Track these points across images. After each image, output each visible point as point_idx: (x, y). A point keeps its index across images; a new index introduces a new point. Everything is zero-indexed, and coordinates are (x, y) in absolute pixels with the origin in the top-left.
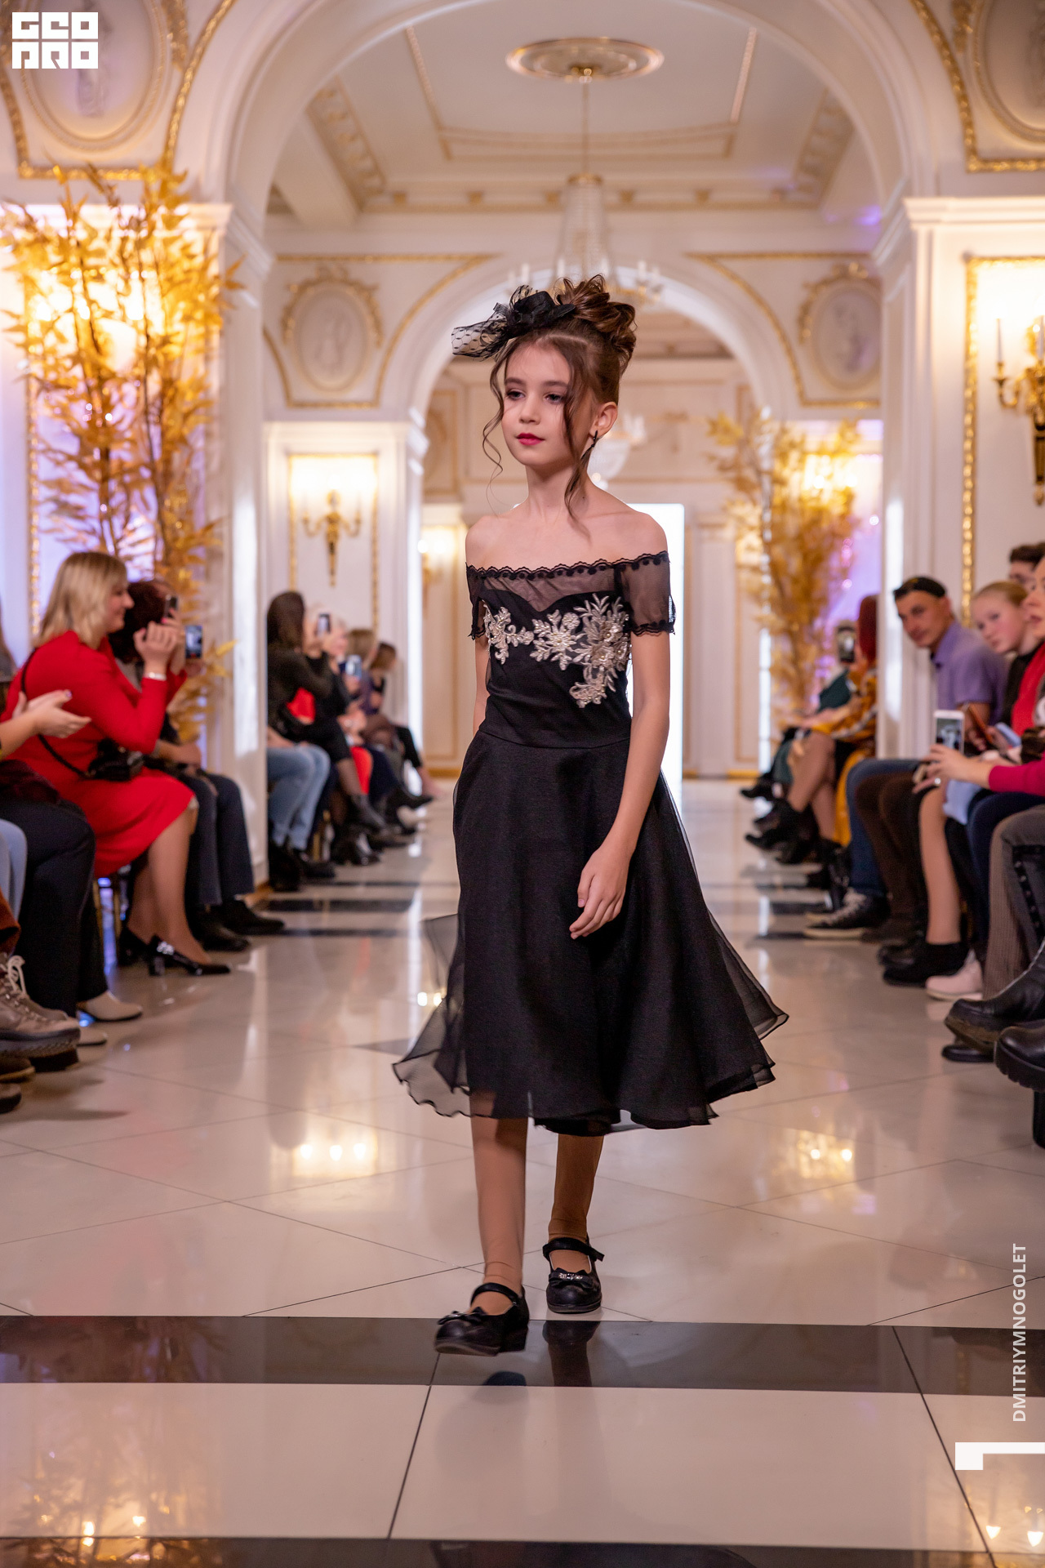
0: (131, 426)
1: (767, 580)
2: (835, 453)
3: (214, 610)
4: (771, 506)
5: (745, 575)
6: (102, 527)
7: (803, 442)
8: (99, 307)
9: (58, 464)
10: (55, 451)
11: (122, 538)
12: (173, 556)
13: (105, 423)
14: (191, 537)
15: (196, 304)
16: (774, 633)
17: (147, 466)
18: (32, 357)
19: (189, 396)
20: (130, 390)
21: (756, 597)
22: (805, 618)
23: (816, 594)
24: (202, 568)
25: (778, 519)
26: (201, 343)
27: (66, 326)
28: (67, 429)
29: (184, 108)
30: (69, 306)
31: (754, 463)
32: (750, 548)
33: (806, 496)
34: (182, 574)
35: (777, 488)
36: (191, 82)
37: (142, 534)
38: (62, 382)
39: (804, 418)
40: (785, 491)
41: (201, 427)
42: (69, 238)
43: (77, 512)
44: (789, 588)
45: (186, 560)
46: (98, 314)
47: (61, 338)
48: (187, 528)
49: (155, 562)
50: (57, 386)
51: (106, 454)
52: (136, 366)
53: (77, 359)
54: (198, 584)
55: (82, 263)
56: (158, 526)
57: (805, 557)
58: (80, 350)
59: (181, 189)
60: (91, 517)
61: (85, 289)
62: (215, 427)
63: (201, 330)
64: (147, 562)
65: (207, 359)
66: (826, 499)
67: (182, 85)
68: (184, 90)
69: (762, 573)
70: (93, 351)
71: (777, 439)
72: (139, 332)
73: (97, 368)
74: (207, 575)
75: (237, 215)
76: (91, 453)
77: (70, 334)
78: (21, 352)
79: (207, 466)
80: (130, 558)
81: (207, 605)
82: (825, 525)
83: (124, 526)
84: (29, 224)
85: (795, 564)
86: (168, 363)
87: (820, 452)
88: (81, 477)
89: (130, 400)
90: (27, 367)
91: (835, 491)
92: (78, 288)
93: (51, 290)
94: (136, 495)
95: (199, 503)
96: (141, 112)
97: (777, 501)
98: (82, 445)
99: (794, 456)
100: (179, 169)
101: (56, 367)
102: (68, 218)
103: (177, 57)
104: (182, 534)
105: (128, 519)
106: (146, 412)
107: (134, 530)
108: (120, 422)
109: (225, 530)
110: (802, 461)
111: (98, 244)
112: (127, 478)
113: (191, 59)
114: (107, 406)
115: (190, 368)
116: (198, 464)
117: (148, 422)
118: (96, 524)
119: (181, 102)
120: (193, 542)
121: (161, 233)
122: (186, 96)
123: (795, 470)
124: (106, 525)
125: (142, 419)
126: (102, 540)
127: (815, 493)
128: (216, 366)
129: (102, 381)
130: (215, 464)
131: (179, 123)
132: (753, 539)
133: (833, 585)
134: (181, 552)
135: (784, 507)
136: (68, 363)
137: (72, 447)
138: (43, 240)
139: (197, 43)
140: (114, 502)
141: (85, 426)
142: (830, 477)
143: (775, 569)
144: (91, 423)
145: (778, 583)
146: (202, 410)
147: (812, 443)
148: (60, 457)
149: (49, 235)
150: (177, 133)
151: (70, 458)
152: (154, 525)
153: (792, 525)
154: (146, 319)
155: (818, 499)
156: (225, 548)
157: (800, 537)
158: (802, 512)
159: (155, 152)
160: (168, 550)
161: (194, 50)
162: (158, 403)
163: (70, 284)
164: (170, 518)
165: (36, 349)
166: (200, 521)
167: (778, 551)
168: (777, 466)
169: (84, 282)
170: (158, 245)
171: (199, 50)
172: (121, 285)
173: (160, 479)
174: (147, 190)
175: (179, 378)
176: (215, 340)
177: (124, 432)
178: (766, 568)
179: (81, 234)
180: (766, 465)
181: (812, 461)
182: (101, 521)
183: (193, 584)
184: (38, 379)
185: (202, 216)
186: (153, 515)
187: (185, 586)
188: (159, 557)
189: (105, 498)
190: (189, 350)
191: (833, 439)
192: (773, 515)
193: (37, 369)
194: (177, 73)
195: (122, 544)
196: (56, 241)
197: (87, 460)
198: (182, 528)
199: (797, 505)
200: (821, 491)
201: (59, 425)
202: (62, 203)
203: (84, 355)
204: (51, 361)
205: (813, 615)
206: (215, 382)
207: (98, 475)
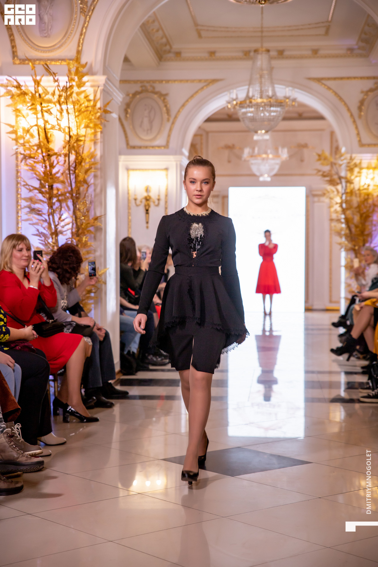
0: (62, 174)
1: (344, 226)
2: (375, 168)
3: (98, 254)
4: (346, 193)
5: (334, 224)
6: (49, 218)
7: (360, 163)
8: (49, 124)
9: (30, 191)
10: (29, 186)
11: (58, 225)
12: (80, 231)
13: (51, 174)
14: (89, 223)
15: (91, 120)
16: (347, 250)
17: (69, 193)
18: (19, 144)
19: (87, 160)
20: (62, 159)
21: (339, 234)
22: (361, 244)
23: (366, 232)
24: (93, 235)
25: (348, 198)
26: (93, 136)
27: (34, 131)
28: (34, 175)
29: (85, 33)
30: (35, 123)
31: (337, 173)
32: (336, 211)
33: (362, 188)
34: (84, 239)
35: (348, 185)
36: (88, 22)
37: (67, 221)
38: (32, 156)
39: (361, 152)
40: (352, 186)
41: (93, 174)
42: (36, 92)
43: (38, 212)
44: (353, 230)
45: (86, 233)
46: (48, 126)
47: (32, 136)
48: (86, 219)
49: (72, 233)
50: (30, 157)
51: (51, 187)
52: (64, 148)
53: (39, 146)
54: (91, 243)
55: (41, 104)
56: (74, 219)
57: (361, 216)
58: (40, 142)
59: (85, 70)
60: (44, 214)
61: (43, 116)
62: (99, 173)
63: (93, 131)
64: (69, 234)
65: (95, 143)
66: (371, 188)
67: (85, 23)
68: (86, 25)
69: (342, 223)
70: (46, 142)
71: (349, 163)
72: (66, 133)
73: (48, 150)
74: (95, 238)
75: (108, 79)
76: (45, 187)
77: (36, 134)
78: (14, 142)
79: (95, 190)
80: (61, 233)
81: (95, 251)
82: (370, 201)
83: (60, 218)
84: (19, 87)
85: (357, 219)
86: (79, 146)
87: (368, 168)
88: (40, 196)
89: (62, 163)
90: (17, 149)
91: (375, 186)
92: (40, 115)
93: (28, 115)
94: (64, 205)
95: (92, 208)
96: (67, 35)
97: (348, 191)
98: (41, 184)
99: (356, 170)
100: (83, 61)
101: (29, 149)
102: (35, 84)
103: (82, 11)
104: (84, 221)
105: (61, 215)
106: (69, 169)
107: (63, 220)
108: (57, 172)
109: (103, 219)
110: (359, 172)
111: (49, 97)
112: (60, 198)
113: (89, 11)
114: (52, 166)
115: (88, 148)
116: (91, 190)
117: (70, 174)
118: (47, 217)
119: (84, 30)
120: (89, 225)
121: (75, 89)
122: (86, 28)
123: (356, 177)
124: (51, 217)
125: (67, 172)
126: (50, 224)
127: (366, 187)
128: (99, 146)
129: (49, 156)
130: (98, 190)
131: (83, 40)
132: (337, 208)
133: (374, 229)
134: (83, 229)
135: (352, 193)
136: (36, 148)
137: (37, 184)
138: (24, 94)
139: (91, 5)
140: (54, 207)
141: (42, 174)
142: (373, 179)
143: (348, 221)
144: (44, 173)
145: (349, 227)
146: (93, 166)
147: (364, 164)
148: (32, 188)
149: (26, 91)
150: (82, 44)
151: (36, 188)
152: (72, 217)
153: (355, 201)
154: (69, 128)
155: (367, 189)
156: (103, 226)
157: (359, 207)
158: (360, 194)
159: (73, 53)
160: (78, 228)
161: (90, 8)
162: (74, 165)
163: (36, 113)
164: (78, 213)
165: (21, 141)
166: (92, 215)
167: (348, 212)
168: (349, 175)
169: (42, 112)
170: (74, 95)
171: (92, 8)
172: (59, 114)
173: (75, 198)
174: (69, 71)
175: (83, 153)
176: (99, 135)
177: (59, 177)
178: (343, 220)
179: (41, 91)
180: (343, 174)
181: (364, 171)
182: (49, 216)
183: (89, 243)
184: (21, 154)
185: (93, 81)
186: (71, 212)
187: (85, 245)
188: (74, 230)
189: (51, 205)
190: (87, 139)
191: (374, 162)
192: (346, 197)
193: (21, 150)
194: (83, 18)
195: (58, 226)
196: (30, 95)
197: (43, 190)
198: (84, 219)
199: (357, 192)
200: (369, 186)
201: (30, 173)
202: (32, 76)
203: (42, 144)
204: (27, 145)
205: (365, 242)
206: (98, 153)
207: (48, 196)
